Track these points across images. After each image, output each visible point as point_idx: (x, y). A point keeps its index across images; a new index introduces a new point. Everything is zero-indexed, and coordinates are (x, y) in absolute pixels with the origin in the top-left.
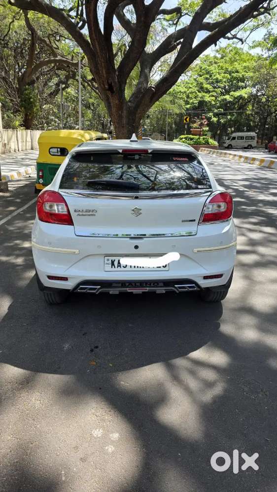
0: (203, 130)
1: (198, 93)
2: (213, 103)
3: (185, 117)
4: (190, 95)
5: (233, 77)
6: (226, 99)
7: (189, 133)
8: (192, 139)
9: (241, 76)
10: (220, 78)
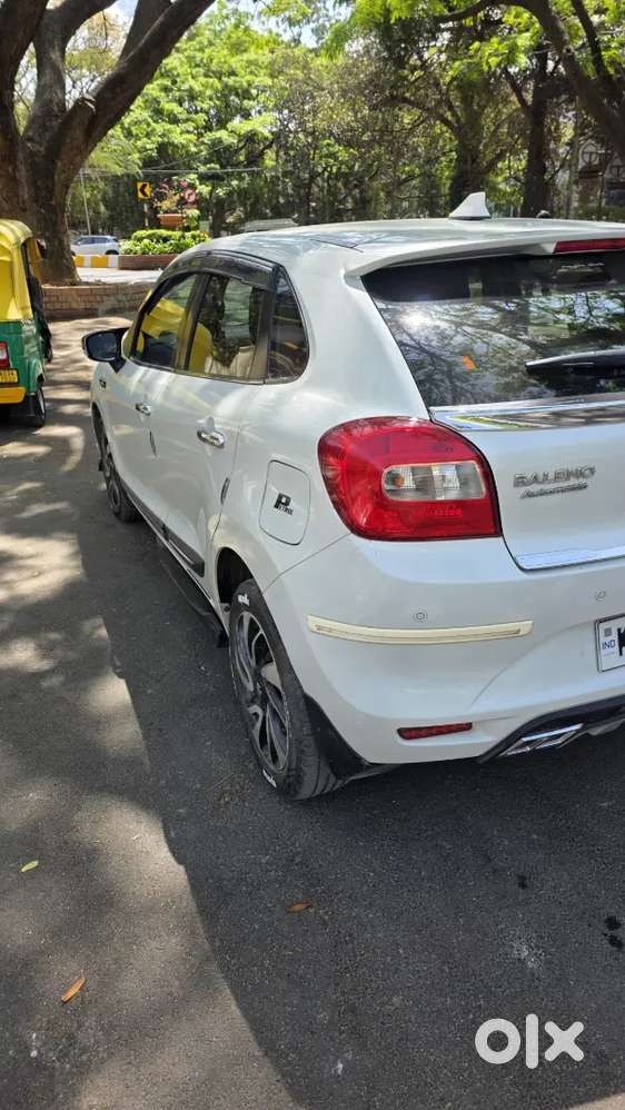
0: (188, 217)
1: (154, 125)
2: (193, 149)
3: (139, 185)
4: (133, 128)
5: (226, 86)
6: (220, 141)
7: (156, 224)
8: (165, 240)
9: (245, 84)
10: (197, 87)
